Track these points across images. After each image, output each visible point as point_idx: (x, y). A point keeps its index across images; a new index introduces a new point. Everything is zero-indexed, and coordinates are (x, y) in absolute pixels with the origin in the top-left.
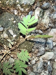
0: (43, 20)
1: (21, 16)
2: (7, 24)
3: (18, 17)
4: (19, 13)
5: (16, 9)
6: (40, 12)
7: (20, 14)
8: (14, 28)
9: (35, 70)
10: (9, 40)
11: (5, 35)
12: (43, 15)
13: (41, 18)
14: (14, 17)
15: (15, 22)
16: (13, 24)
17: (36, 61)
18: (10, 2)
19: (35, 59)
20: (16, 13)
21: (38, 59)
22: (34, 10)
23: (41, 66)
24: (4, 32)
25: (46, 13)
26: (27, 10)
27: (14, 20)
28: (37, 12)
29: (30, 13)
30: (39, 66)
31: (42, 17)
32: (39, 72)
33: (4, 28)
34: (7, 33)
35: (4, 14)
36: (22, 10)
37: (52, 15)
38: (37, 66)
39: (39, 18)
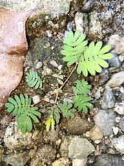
0: (91, 29)
1: (58, 36)
2: (45, 55)
3: (54, 40)
4: (53, 33)
5: (48, 29)
6: (83, 19)
7: (55, 33)
8: (56, 57)
9: (104, 106)
10: (55, 75)
11: (48, 71)
12: (89, 20)
13: (87, 28)
14: (49, 41)
15: (53, 48)
16: (51, 51)
17: (101, 93)
18: (37, 22)
19: (99, 91)
20: (50, 35)
21: (103, 89)
22: (73, 19)
23: (111, 97)
24: (45, 67)
25: (92, 16)
26: (63, 23)
27: (51, 46)
28: (79, 20)
29: (68, 26)
30: (107, 97)
31: (88, 25)
32: (110, 107)
33: (42, 61)
34: (49, 67)
35: (34, 43)
36: (57, 26)
37: (103, 13)
38: (105, 99)
39: (84, 28)
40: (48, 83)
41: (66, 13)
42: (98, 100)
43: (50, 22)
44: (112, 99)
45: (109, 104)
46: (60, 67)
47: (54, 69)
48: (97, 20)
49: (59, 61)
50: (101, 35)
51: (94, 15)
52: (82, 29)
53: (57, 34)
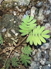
0: (38, 18)
1: (20, 16)
2: (9, 25)
3: (17, 18)
4: (17, 13)
5: (15, 11)
6: (36, 11)
7: (18, 14)
8: (15, 28)
9: (36, 59)
10: (13, 39)
11: (9, 35)
12: (38, 13)
13: (36, 16)
14: (14, 18)
15: (15, 22)
16: (14, 24)
17: (35, 52)
18: (9, 5)
19: (35, 51)
20: (15, 14)
21: (37, 51)
22: (30, 9)
23: (40, 55)
24: (7, 32)
25: (40, 11)
26: (24, 10)
27: (14, 21)
28: (33, 11)
29: (26, 12)
30: (38, 56)
33: (7, 28)
34: (10, 33)
35: (4, 16)
36: (20, 10)
37: (45, 11)
38: (37, 56)
39: (35, 16)
40: (7, 42)
41: (27, 5)
42: (33, 56)
43: (17, 7)
44: (41, 56)
45: (38, 59)
46: (17, 34)
47: (13, 35)
48: (42, 14)
49: (17, 31)
50: (43, 22)
51: (41, 11)
52: (34, 16)
53: (19, 15)
